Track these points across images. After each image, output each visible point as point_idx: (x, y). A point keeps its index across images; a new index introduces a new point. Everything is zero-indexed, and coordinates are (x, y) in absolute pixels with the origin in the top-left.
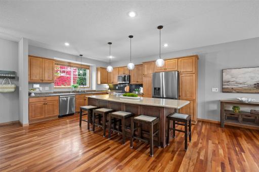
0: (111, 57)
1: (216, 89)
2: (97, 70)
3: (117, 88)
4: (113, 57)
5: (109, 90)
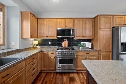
5: (38, 47)
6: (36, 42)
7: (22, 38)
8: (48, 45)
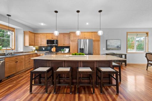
0: (42, 24)
1: (104, 49)
2: (25, 33)
3: (44, 49)
4: (45, 25)
5: (36, 51)
6: (34, 48)
7: (25, 46)
8: (42, 50)
